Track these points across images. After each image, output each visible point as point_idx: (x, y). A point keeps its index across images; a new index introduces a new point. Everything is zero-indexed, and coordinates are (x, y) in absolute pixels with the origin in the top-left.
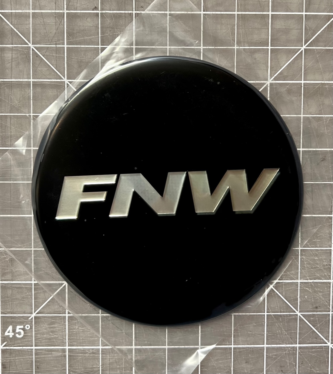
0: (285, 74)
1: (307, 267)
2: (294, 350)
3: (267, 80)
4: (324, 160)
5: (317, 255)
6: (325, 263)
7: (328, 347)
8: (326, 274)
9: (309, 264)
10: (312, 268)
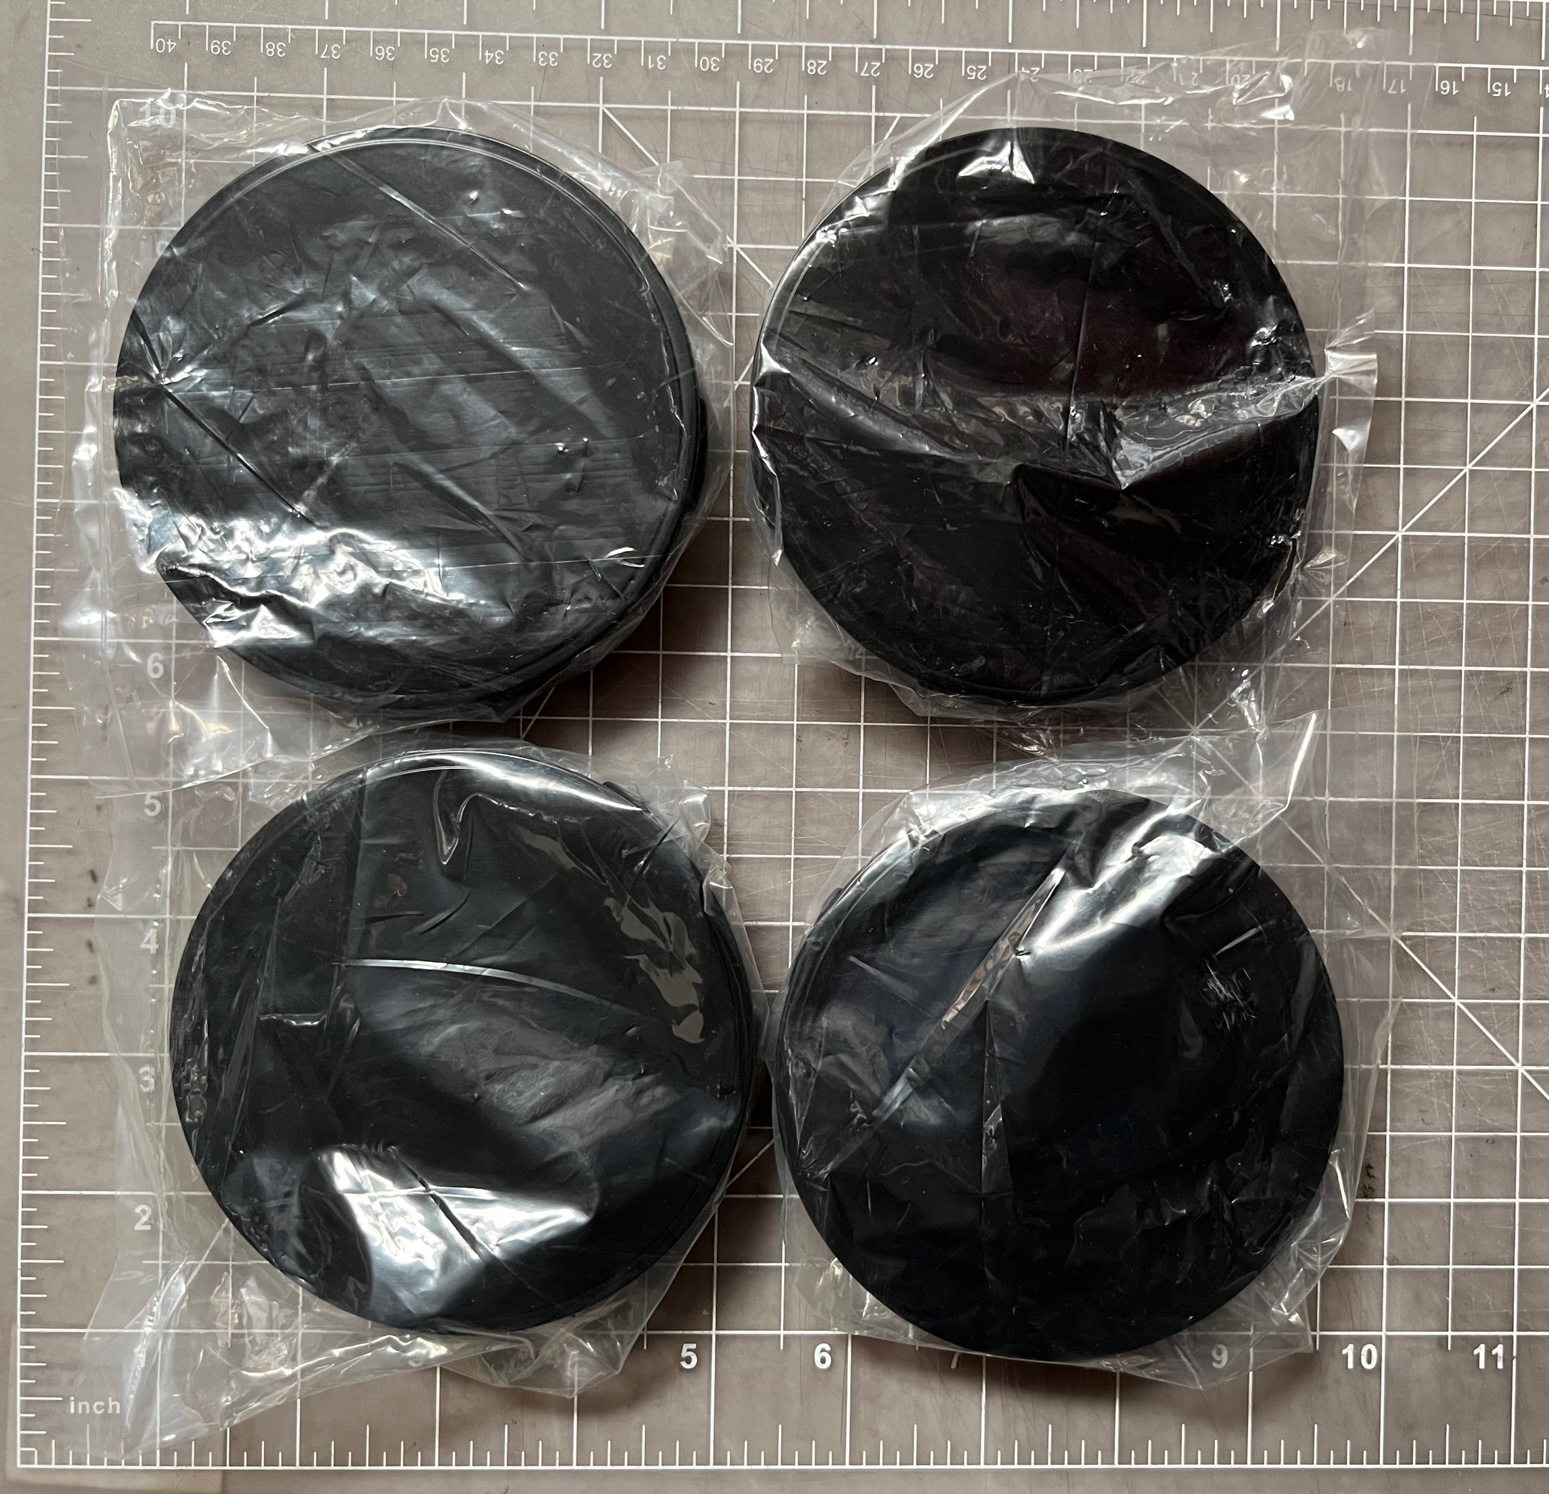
0: (1431, 519)
1: (1474, 907)
2: (1447, 1077)
3: (1396, 529)
4: (1508, 690)
5: (1493, 883)
6: (1510, 899)
7: (1517, 1072)
8: (1511, 921)
9: (1478, 900)
10: (1484, 909)
